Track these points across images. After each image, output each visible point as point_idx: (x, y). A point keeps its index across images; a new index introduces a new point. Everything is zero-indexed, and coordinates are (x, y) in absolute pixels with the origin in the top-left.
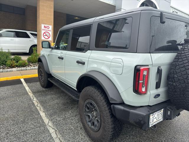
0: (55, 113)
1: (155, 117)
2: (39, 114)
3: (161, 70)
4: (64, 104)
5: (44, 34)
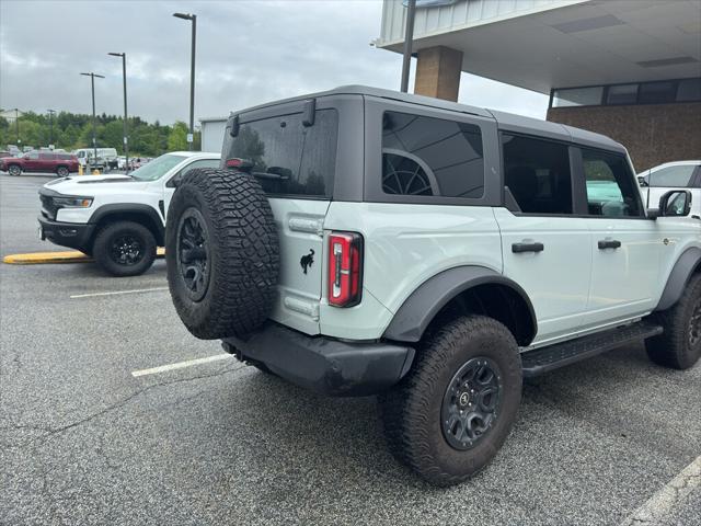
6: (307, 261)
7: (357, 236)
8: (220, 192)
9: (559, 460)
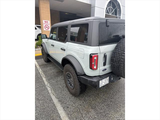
0: (52, 78)
1: (103, 82)
2: (42, 79)
3: (106, 56)
4: (57, 73)
5: (45, 27)
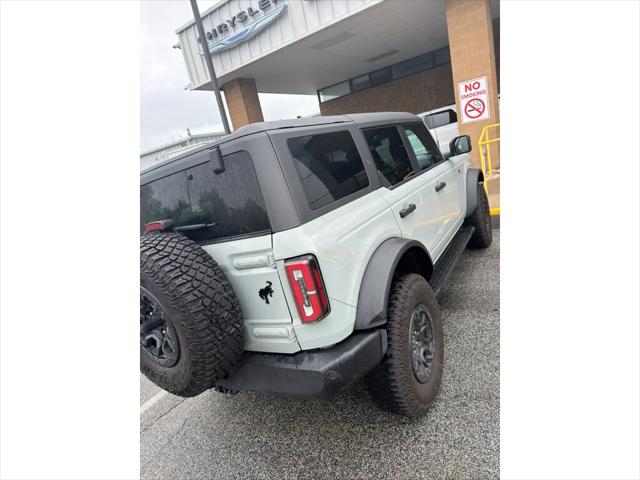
6: (266, 293)
7: (310, 257)
8: (161, 263)
9: (475, 349)
